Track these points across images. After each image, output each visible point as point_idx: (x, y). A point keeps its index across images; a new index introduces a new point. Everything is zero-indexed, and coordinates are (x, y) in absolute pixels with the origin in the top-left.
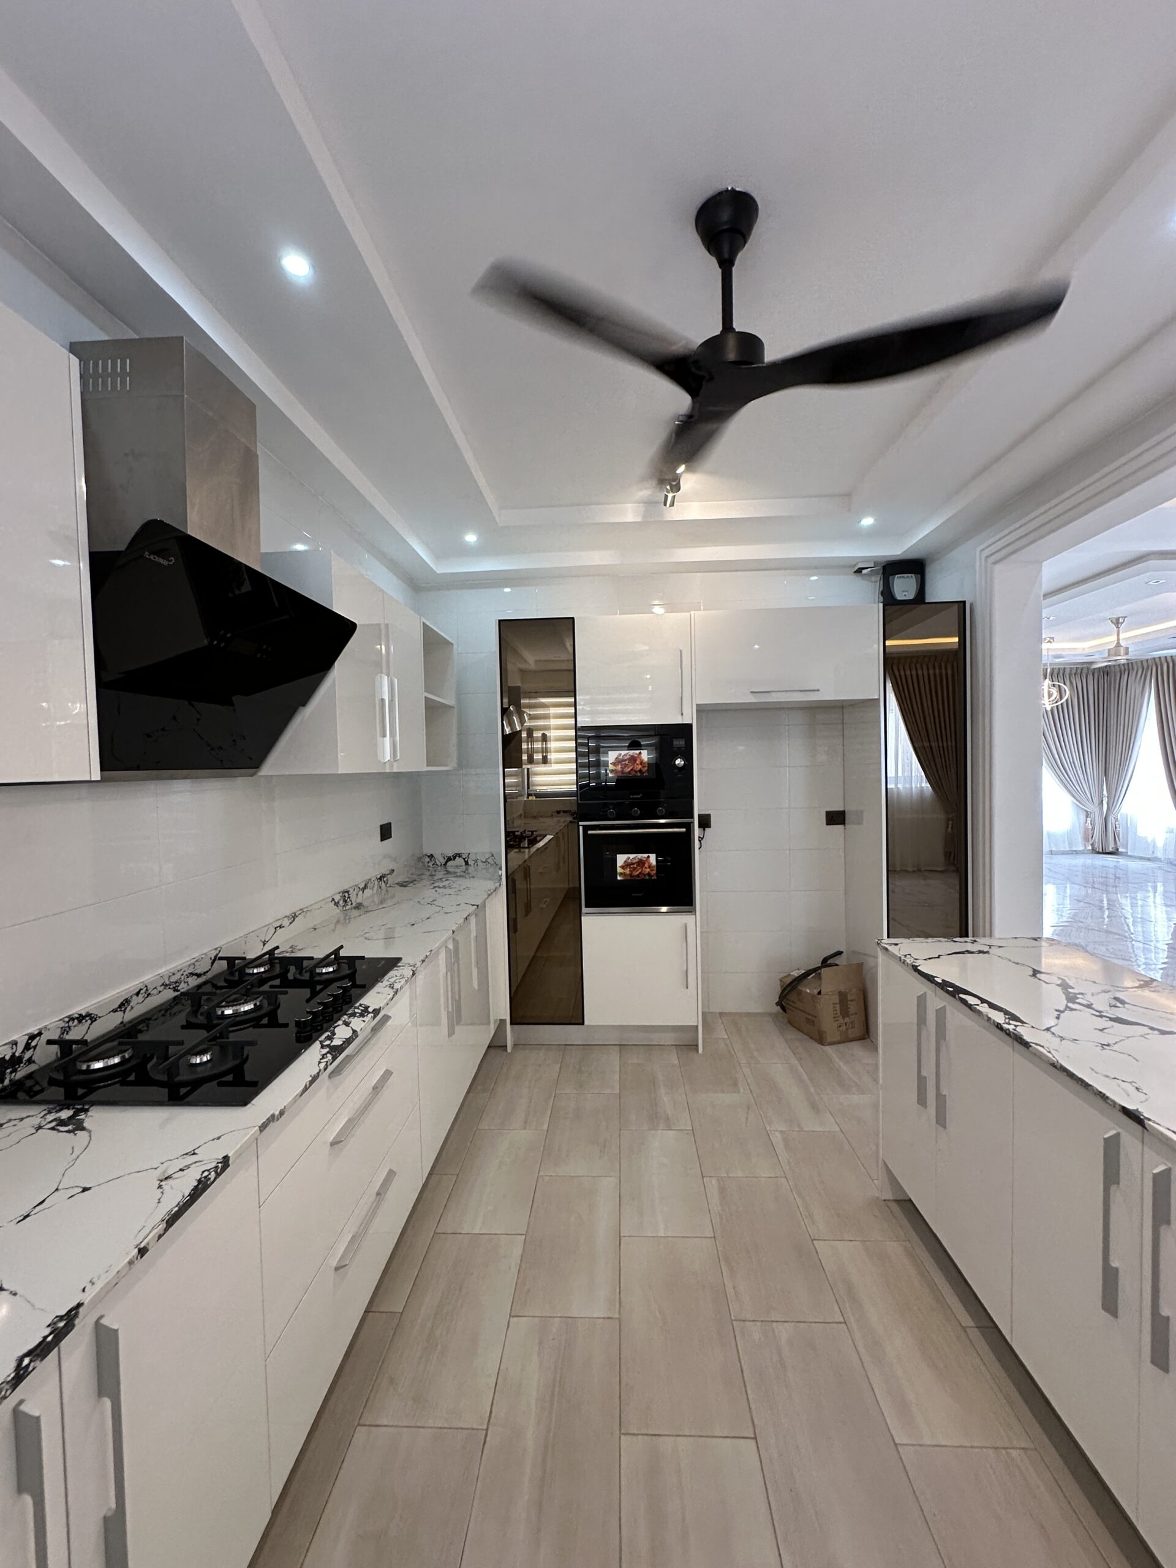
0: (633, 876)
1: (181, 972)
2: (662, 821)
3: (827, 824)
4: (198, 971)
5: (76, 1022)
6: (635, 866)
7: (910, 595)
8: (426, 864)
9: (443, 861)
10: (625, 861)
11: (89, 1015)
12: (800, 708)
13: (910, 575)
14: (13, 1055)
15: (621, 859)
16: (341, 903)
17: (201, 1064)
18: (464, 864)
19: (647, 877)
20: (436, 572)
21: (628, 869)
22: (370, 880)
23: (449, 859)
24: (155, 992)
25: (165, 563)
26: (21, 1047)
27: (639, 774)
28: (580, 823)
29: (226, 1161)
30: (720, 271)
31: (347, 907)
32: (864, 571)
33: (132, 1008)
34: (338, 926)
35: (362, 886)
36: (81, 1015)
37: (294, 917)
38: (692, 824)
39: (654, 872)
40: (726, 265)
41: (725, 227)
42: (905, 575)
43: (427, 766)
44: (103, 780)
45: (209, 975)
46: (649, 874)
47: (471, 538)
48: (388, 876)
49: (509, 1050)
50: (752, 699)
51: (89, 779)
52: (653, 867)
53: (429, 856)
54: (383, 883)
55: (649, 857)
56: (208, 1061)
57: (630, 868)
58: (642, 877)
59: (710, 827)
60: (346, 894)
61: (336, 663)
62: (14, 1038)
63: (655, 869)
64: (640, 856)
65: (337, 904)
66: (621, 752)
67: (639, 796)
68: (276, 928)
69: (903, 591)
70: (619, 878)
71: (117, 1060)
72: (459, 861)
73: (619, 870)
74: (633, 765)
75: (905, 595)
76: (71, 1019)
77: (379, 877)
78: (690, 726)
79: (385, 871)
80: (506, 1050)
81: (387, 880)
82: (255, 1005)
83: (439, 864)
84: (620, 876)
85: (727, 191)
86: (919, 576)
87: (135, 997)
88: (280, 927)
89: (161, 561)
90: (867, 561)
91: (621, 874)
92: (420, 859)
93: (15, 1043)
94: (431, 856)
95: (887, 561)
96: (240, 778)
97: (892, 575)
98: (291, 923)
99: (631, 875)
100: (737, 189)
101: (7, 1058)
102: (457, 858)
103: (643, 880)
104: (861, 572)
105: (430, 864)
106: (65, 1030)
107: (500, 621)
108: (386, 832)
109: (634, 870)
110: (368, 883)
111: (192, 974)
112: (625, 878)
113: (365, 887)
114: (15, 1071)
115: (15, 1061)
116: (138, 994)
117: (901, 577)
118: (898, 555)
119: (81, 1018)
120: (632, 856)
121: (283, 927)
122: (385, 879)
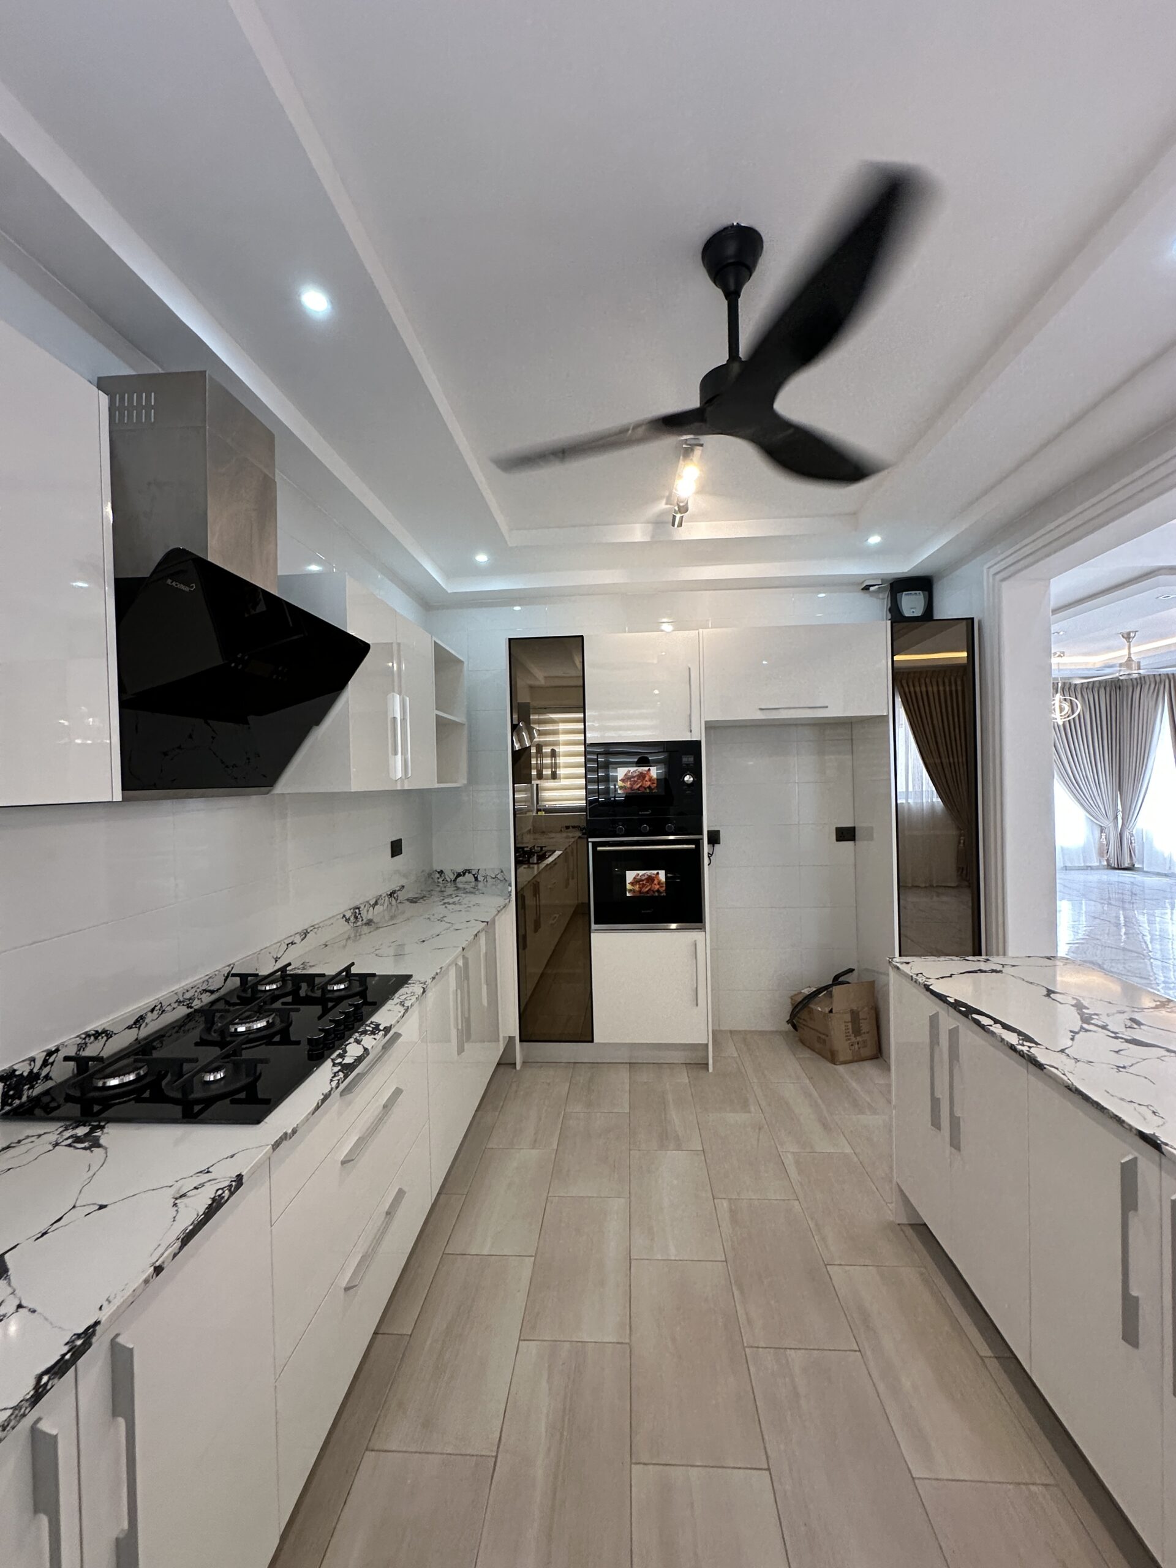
0: (643, 893)
1: (194, 990)
2: (671, 838)
3: (837, 840)
4: (211, 988)
5: (92, 1038)
6: (644, 882)
7: (919, 612)
8: (436, 880)
9: (453, 877)
10: (634, 878)
11: (105, 1032)
12: (809, 725)
13: (918, 592)
14: (31, 1071)
15: (630, 875)
16: (352, 919)
17: (215, 1081)
18: (474, 880)
19: (656, 894)
20: (447, 592)
21: (638, 886)
22: (381, 896)
23: (459, 875)
24: (169, 1008)
25: (187, 589)
26: (39, 1063)
27: (648, 791)
28: (590, 840)
29: (239, 1179)
30: (726, 302)
31: (359, 923)
32: (872, 589)
33: (147, 1024)
34: (349, 942)
35: (372, 902)
36: (97, 1032)
37: (305, 933)
38: (701, 841)
39: (664, 888)
40: (732, 297)
41: (731, 261)
42: (913, 592)
43: (438, 783)
44: (124, 799)
45: (222, 992)
46: (658, 891)
47: (482, 558)
48: (398, 892)
49: (518, 1067)
50: (760, 716)
51: (111, 800)
52: (662, 884)
53: (439, 872)
54: (393, 899)
55: (658, 873)
56: (222, 1079)
57: (639, 884)
58: (651, 894)
59: (719, 843)
60: (357, 911)
61: (349, 683)
62: (32, 1054)
63: (664, 885)
64: (649, 872)
65: (347, 920)
66: (630, 769)
67: (648, 813)
68: (288, 945)
69: (912, 608)
70: (628, 895)
71: (132, 1077)
72: (469, 877)
73: (628, 887)
74: (642, 781)
75: (913, 612)
76: (88, 1035)
77: (389, 893)
78: (697, 744)
79: (394, 886)
80: (515, 1068)
81: (397, 896)
82: (268, 1022)
83: (449, 880)
84: (629, 892)
85: (732, 226)
86: (927, 593)
87: (149, 1014)
88: (292, 943)
89: (182, 587)
90: (873, 579)
91: (630, 891)
92: (430, 875)
93: (33, 1060)
94: (441, 872)
95: (893, 579)
96: (255, 797)
97: (899, 592)
98: (302, 940)
99: (640, 892)
100: (743, 225)
101: (25, 1074)
102: (467, 874)
103: (652, 897)
104: (869, 589)
105: (440, 880)
106: (82, 1047)
107: (510, 640)
108: (396, 848)
109: (643, 887)
110: (379, 899)
111: (205, 991)
112: (634, 895)
113: (376, 903)
114: (32, 1087)
115: (32, 1078)
116: (152, 1010)
117: (908, 594)
118: (906, 573)
119: (97, 1035)
120: (641, 873)
121: (295, 943)
122: (395, 895)
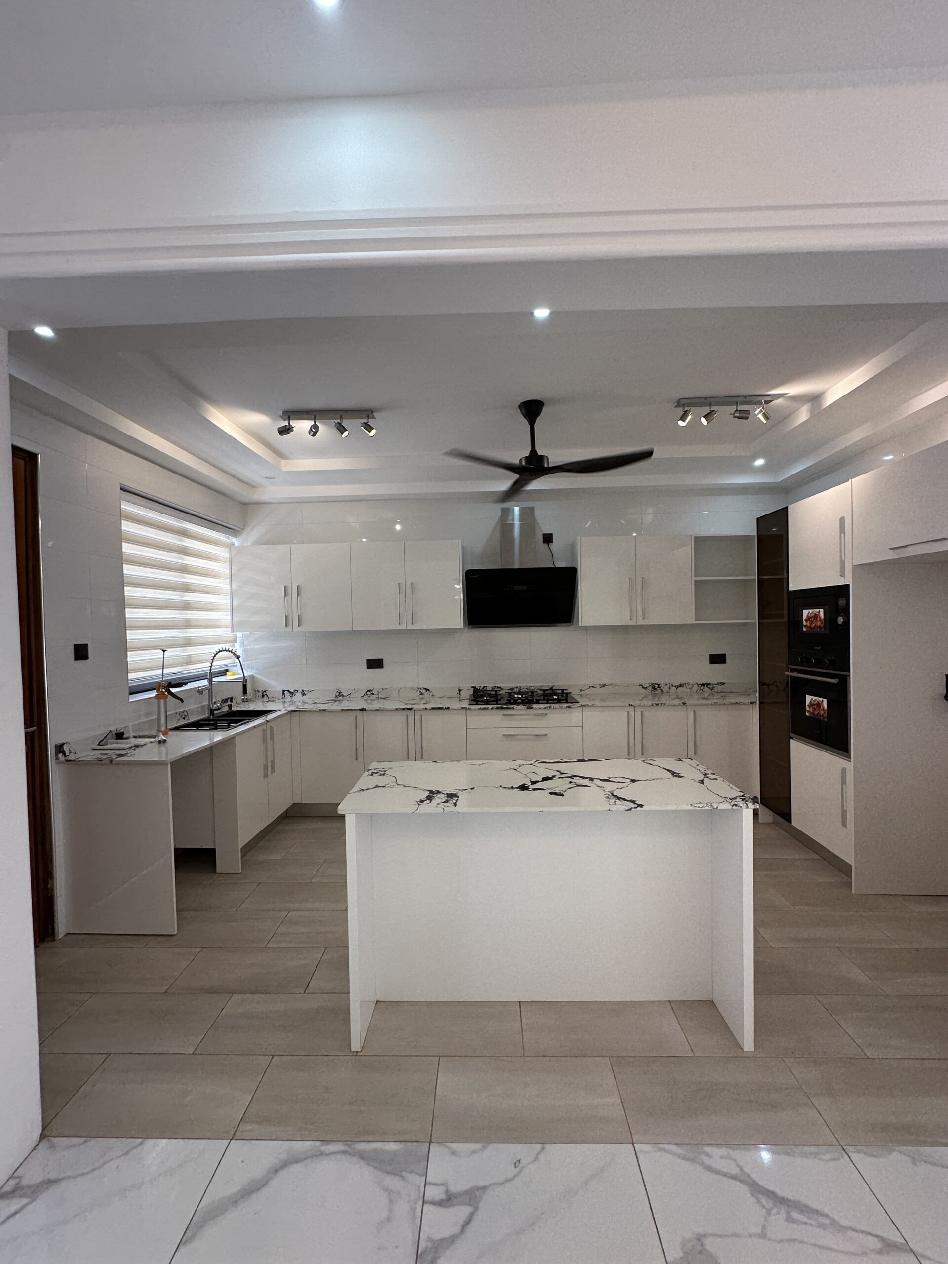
6: (816, 707)
10: (810, 702)
16: (650, 688)
21: (812, 709)
27: (819, 629)
28: (790, 666)
31: (658, 692)
34: (645, 699)
35: (676, 685)
37: (604, 686)
38: (848, 678)
39: (826, 715)
43: (696, 620)
46: (823, 716)
47: (759, 462)
48: (715, 685)
50: (892, 556)
54: (706, 688)
55: (823, 701)
58: (819, 717)
60: (657, 686)
63: (826, 712)
64: (818, 699)
65: (646, 688)
66: (810, 610)
67: (818, 648)
68: (590, 687)
70: (807, 714)
73: (807, 708)
74: (816, 622)
76: (495, 687)
77: (703, 683)
78: (847, 587)
79: (710, 682)
81: (713, 687)
88: (593, 687)
91: (809, 711)
98: (601, 687)
99: (813, 713)
103: (820, 720)
107: (760, 516)
108: (718, 659)
109: (815, 710)
110: (686, 684)
112: (811, 716)
113: (681, 686)
120: (814, 698)
122: (710, 686)
